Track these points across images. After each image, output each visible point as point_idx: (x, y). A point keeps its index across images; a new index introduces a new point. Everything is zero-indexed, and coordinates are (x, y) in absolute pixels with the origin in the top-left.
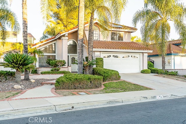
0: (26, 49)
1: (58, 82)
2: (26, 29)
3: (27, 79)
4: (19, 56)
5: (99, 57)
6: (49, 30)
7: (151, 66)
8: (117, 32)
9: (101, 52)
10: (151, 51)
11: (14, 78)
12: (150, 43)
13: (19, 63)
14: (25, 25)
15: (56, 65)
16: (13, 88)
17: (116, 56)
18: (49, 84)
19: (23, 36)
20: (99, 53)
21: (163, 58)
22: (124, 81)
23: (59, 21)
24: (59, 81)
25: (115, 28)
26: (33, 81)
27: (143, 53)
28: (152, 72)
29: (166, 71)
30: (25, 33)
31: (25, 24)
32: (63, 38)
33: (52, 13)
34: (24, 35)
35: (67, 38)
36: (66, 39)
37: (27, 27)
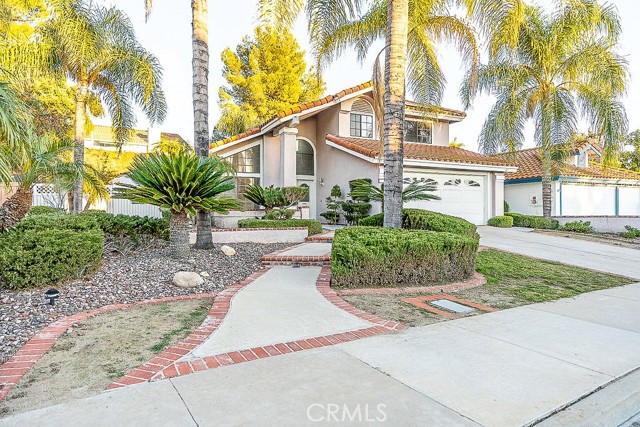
0: (203, 145)
1: (340, 257)
2: (203, 78)
3: (207, 244)
4: (186, 159)
6: (229, 120)
10: (514, 170)
11: (161, 242)
12: (499, 150)
13: (190, 187)
14: (202, 64)
15: (282, 200)
16: (170, 282)
18: (288, 263)
19: (195, 102)
21: (546, 187)
22: (490, 249)
23: (248, 105)
24: (347, 257)
26: (229, 251)
27: (492, 172)
28: (515, 225)
29: (553, 221)
30: (202, 91)
31: (202, 61)
32: (285, 129)
33: (230, 87)
34: (197, 97)
35: (296, 131)
36: (291, 134)
37: (206, 70)
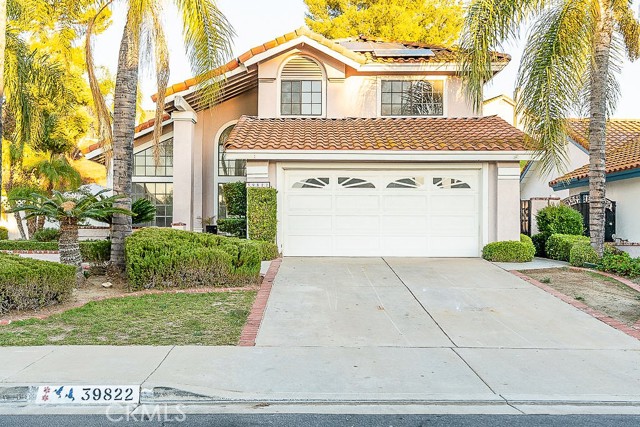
5: (265, 185)
7: (569, 226)
8: (414, 78)
9: (279, 167)
17: (355, 181)
20: (264, 169)
25: (391, 60)
27: (494, 163)
32: (174, 114)
35: (189, 116)
36: (183, 120)
